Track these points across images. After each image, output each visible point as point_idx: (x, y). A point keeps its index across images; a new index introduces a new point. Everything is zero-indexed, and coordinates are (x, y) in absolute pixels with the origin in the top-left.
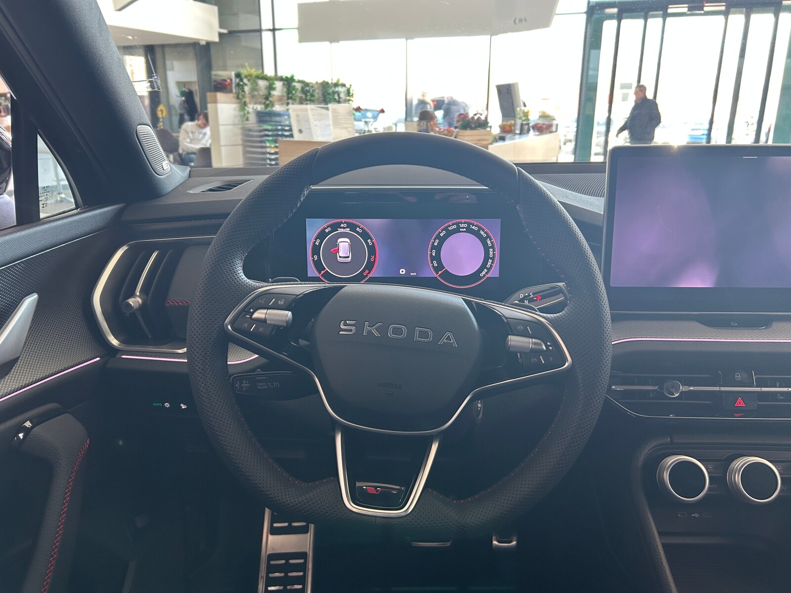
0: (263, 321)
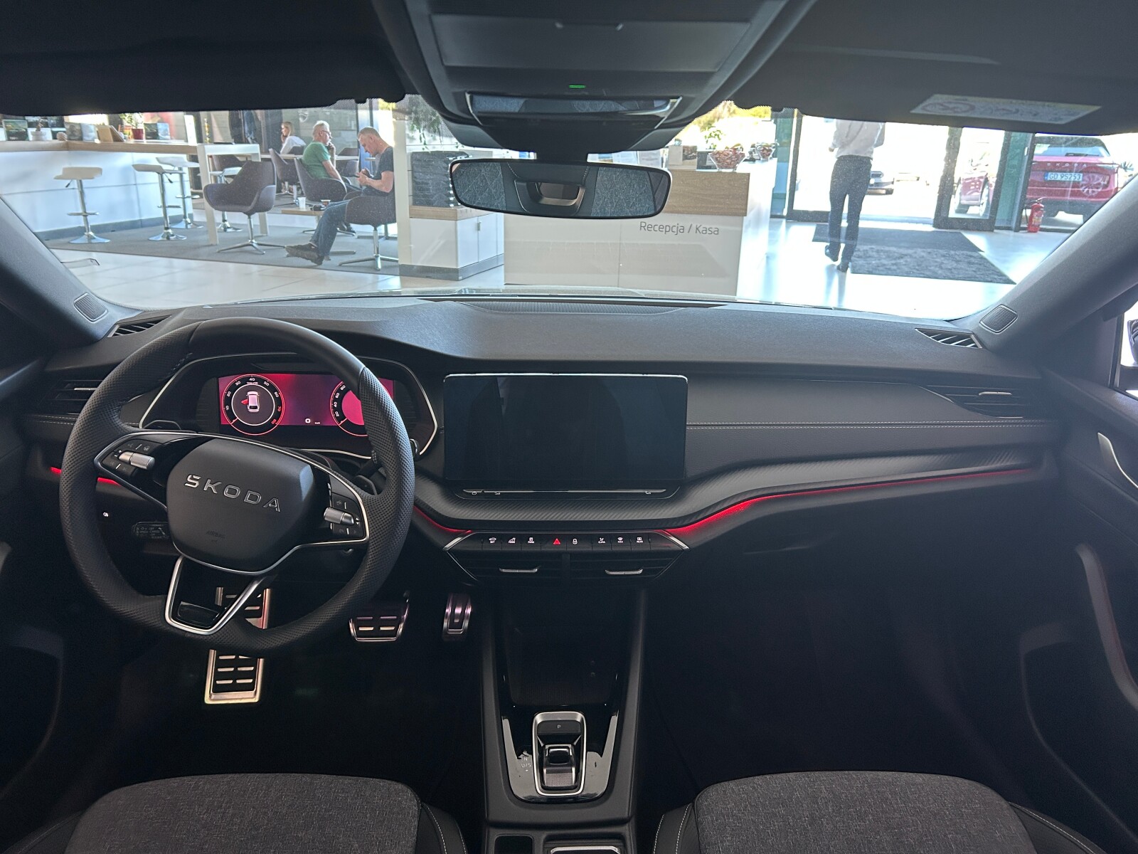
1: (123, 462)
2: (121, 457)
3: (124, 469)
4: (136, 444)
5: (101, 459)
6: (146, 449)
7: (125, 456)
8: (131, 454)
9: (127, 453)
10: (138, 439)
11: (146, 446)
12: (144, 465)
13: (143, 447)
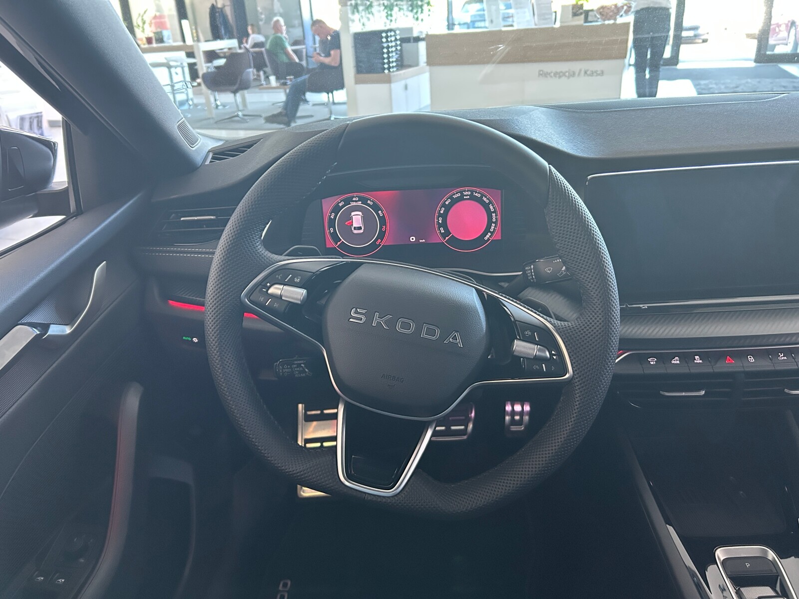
1: (273, 296)
2: (271, 291)
3: (276, 305)
4: (283, 276)
5: (249, 295)
6: (297, 280)
7: (275, 290)
8: (281, 287)
9: (276, 286)
10: (285, 269)
11: (297, 276)
12: (297, 299)
13: (292, 278)
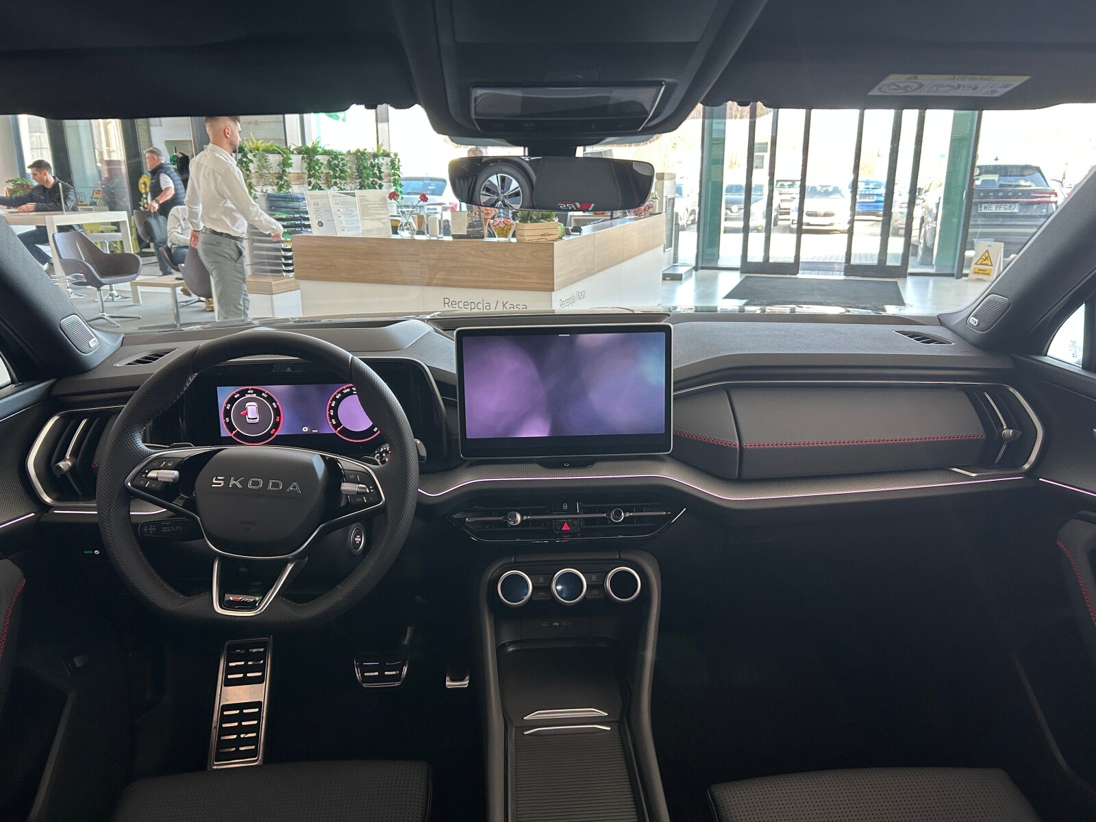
0: (156, 479)
